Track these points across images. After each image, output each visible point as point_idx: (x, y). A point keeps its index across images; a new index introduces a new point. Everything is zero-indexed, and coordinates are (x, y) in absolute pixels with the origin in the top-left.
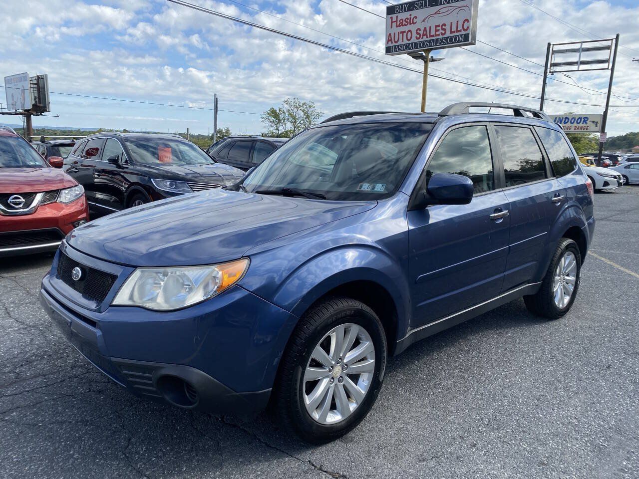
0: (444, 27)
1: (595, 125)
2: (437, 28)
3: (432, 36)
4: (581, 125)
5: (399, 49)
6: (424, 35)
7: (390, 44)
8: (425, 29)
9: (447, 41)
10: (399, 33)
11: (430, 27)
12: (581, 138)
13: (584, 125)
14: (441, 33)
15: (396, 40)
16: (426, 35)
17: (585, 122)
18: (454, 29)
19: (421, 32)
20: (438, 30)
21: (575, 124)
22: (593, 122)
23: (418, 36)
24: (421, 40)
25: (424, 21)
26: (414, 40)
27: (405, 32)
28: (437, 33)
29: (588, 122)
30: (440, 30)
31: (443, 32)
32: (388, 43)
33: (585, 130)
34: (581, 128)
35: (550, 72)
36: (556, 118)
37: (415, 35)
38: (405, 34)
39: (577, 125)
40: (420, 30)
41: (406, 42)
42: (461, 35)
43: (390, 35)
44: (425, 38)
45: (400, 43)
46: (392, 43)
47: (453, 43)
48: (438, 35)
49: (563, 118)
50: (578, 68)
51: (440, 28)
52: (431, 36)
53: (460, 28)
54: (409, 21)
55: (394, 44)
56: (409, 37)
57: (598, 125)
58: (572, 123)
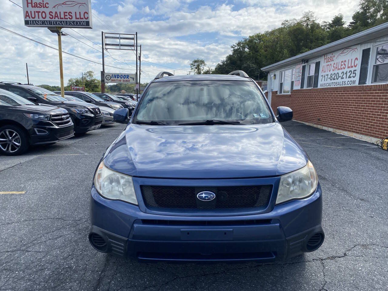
0: (70, 14)
1: (132, 80)
2: (66, 14)
3: (63, 18)
4: (126, 79)
5: (36, 23)
6: (55, 17)
7: (28, 19)
8: (56, 13)
9: (74, 24)
10: (34, 12)
11: (60, 12)
12: (98, 86)
13: (127, 79)
14: (69, 18)
15: (33, 16)
16: (57, 17)
17: (127, 77)
18: (78, 16)
19: (54, 14)
20: (67, 16)
21: (123, 79)
22: (132, 78)
23: (51, 17)
24: (53, 19)
25: (54, 7)
26: (48, 19)
27: (40, 12)
28: (66, 17)
29: (129, 78)
30: (68, 15)
31: (71, 17)
32: (26, 18)
33: (128, 82)
34: (126, 81)
35: (105, 48)
36: (112, 75)
37: (48, 15)
38: (40, 14)
39: (124, 79)
40: (52, 13)
41: (41, 19)
42: (84, 22)
43: (27, 12)
44: (57, 19)
45: (36, 19)
46: (30, 18)
47: (78, 25)
48: (67, 19)
49: (116, 75)
50: (120, 48)
51: (67, 14)
52: (61, 18)
53: (82, 16)
54: (42, 5)
55: (31, 19)
56: (44, 16)
57: (134, 79)
58: (121, 78)
